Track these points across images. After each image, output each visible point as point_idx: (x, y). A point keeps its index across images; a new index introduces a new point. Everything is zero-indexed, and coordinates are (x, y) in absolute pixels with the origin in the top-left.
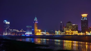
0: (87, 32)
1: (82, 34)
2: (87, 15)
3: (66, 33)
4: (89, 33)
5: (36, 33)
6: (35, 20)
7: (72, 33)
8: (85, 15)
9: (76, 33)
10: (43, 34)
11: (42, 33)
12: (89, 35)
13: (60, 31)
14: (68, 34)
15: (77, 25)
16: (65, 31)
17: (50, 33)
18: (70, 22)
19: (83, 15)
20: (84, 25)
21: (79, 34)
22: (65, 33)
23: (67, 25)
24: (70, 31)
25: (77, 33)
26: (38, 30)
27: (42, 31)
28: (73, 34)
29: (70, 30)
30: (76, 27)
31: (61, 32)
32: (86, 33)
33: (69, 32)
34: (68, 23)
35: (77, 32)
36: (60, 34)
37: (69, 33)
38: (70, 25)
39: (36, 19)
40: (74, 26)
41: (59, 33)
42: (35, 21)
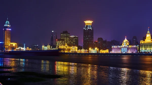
0: (90, 49)
1: (83, 51)
2: (92, 22)
4: (93, 51)
6: (5, 25)
7: (69, 50)
8: (88, 22)
9: (74, 49)
11: (19, 48)
13: (49, 46)
15: (78, 38)
16: (58, 46)
18: (66, 32)
21: (79, 51)
23: (62, 37)
24: (66, 47)
25: (77, 50)
26: (12, 43)
27: (19, 46)
28: (71, 52)
29: (66, 45)
30: (76, 40)
31: (52, 47)
35: (77, 47)
37: (64, 49)
38: (66, 37)
39: (7, 24)
40: (73, 39)
41: (48, 49)
42: (7, 27)
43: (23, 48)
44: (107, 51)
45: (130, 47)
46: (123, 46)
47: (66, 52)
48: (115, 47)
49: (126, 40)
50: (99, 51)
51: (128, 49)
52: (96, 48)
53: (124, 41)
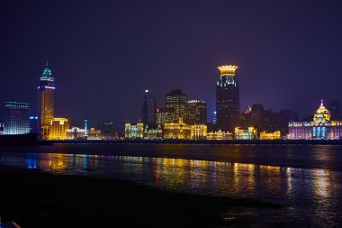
0: (237, 130)
1: (220, 135)
2: (237, 68)
3: (165, 131)
4: (244, 134)
5: (47, 133)
6: (43, 79)
7: (188, 132)
8: (228, 69)
9: (200, 131)
10: (75, 133)
11: (73, 130)
12: (245, 138)
13: (142, 124)
14: (171, 136)
15: (205, 105)
16: (162, 126)
17: (103, 133)
18: (178, 92)
19: (223, 69)
20: (225, 104)
21: (210, 136)
22: (160, 131)
23: (170, 104)
24: (182, 126)
25: (205, 134)
26: (56, 119)
27: (71, 124)
28: (191, 137)
29: (181, 122)
30: (201, 110)
31: (147, 126)
32: (233, 131)
33: (177, 128)
34: (173, 93)
35: (205, 127)
36: (145, 135)
37: (176, 132)
38: (180, 103)
39: (47, 76)
40: (195, 107)
41: (139, 132)
42: (46, 83)
43: (82, 131)
44: (277, 135)
45: (333, 124)
46: (316, 122)
47: (181, 137)
48: (296, 125)
49: (322, 109)
50: (259, 135)
51: (329, 129)
52: (251, 129)
53: (319, 111)
